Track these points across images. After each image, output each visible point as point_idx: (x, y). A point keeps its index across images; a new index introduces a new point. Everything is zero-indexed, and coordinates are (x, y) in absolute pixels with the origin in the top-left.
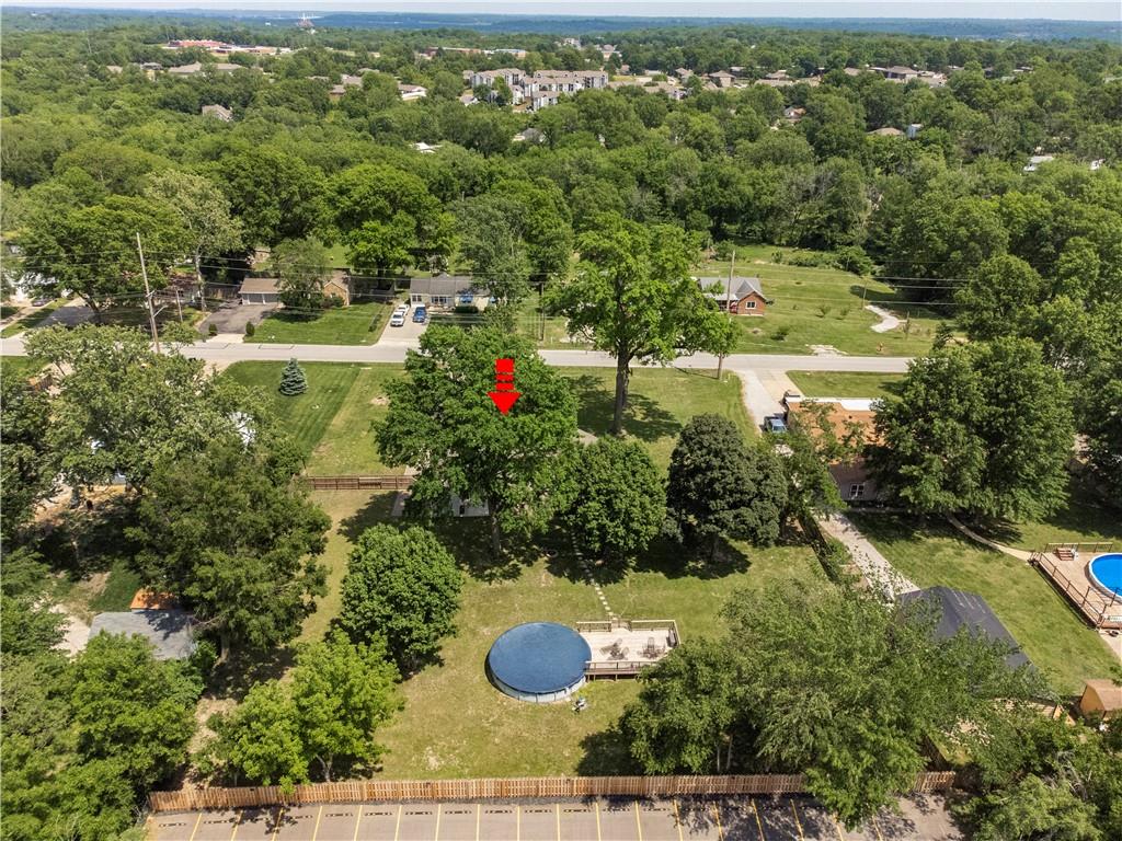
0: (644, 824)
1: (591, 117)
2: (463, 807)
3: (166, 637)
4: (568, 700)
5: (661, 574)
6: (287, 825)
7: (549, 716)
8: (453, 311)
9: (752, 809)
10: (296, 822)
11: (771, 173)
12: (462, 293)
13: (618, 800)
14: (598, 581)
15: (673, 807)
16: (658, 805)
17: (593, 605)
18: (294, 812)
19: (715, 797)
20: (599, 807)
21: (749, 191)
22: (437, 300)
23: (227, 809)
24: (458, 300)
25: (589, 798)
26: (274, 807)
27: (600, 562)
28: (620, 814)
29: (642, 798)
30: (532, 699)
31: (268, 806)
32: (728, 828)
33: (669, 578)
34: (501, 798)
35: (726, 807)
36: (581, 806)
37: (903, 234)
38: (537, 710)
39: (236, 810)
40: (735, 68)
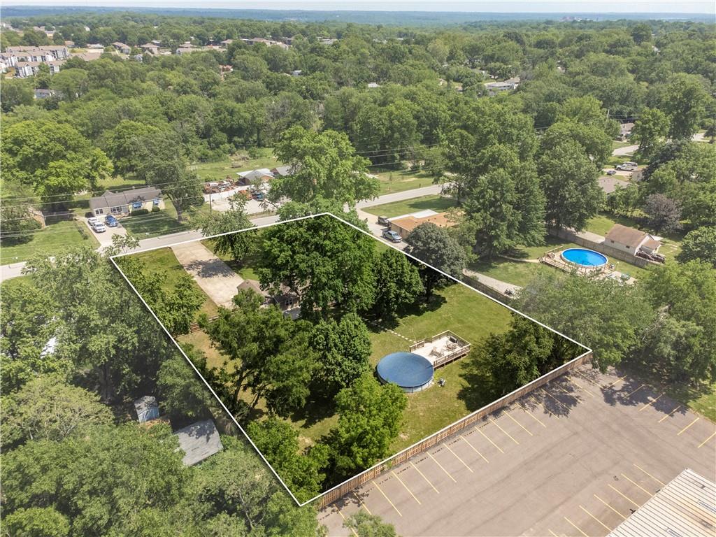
0: (514, 417)
1: (101, 78)
2: (438, 448)
3: (208, 439)
4: (433, 383)
5: (413, 316)
6: (365, 498)
7: (432, 394)
8: (130, 215)
9: (545, 392)
10: (368, 495)
11: (256, 104)
12: (134, 201)
13: (496, 413)
14: (389, 329)
15: (517, 405)
16: (512, 407)
17: (399, 340)
18: (361, 491)
19: (529, 394)
20: (491, 419)
21: (248, 116)
22: (114, 210)
23: (325, 508)
24: (131, 208)
25: (485, 418)
26: (350, 494)
27: (380, 320)
28: (501, 418)
29: (504, 408)
30: (419, 389)
31: (346, 495)
32: (543, 403)
33: (419, 316)
34: (451, 435)
35: (535, 396)
36: (484, 423)
37: (361, 129)
38: (424, 393)
39: (330, 505)
40: (155, 42)
